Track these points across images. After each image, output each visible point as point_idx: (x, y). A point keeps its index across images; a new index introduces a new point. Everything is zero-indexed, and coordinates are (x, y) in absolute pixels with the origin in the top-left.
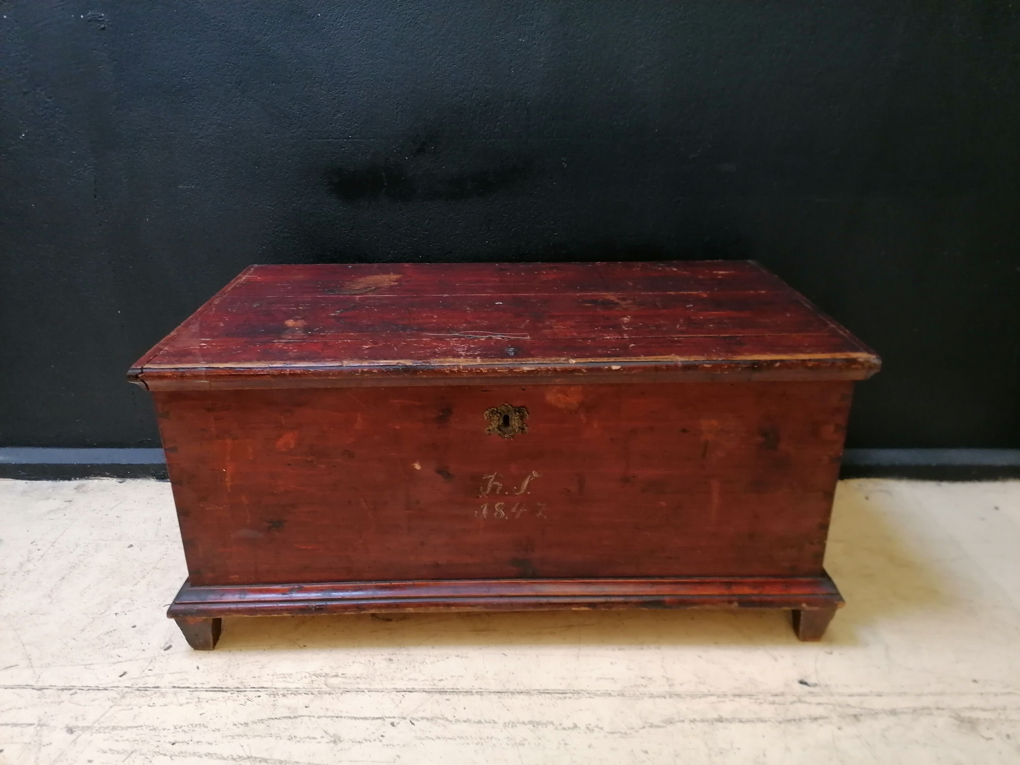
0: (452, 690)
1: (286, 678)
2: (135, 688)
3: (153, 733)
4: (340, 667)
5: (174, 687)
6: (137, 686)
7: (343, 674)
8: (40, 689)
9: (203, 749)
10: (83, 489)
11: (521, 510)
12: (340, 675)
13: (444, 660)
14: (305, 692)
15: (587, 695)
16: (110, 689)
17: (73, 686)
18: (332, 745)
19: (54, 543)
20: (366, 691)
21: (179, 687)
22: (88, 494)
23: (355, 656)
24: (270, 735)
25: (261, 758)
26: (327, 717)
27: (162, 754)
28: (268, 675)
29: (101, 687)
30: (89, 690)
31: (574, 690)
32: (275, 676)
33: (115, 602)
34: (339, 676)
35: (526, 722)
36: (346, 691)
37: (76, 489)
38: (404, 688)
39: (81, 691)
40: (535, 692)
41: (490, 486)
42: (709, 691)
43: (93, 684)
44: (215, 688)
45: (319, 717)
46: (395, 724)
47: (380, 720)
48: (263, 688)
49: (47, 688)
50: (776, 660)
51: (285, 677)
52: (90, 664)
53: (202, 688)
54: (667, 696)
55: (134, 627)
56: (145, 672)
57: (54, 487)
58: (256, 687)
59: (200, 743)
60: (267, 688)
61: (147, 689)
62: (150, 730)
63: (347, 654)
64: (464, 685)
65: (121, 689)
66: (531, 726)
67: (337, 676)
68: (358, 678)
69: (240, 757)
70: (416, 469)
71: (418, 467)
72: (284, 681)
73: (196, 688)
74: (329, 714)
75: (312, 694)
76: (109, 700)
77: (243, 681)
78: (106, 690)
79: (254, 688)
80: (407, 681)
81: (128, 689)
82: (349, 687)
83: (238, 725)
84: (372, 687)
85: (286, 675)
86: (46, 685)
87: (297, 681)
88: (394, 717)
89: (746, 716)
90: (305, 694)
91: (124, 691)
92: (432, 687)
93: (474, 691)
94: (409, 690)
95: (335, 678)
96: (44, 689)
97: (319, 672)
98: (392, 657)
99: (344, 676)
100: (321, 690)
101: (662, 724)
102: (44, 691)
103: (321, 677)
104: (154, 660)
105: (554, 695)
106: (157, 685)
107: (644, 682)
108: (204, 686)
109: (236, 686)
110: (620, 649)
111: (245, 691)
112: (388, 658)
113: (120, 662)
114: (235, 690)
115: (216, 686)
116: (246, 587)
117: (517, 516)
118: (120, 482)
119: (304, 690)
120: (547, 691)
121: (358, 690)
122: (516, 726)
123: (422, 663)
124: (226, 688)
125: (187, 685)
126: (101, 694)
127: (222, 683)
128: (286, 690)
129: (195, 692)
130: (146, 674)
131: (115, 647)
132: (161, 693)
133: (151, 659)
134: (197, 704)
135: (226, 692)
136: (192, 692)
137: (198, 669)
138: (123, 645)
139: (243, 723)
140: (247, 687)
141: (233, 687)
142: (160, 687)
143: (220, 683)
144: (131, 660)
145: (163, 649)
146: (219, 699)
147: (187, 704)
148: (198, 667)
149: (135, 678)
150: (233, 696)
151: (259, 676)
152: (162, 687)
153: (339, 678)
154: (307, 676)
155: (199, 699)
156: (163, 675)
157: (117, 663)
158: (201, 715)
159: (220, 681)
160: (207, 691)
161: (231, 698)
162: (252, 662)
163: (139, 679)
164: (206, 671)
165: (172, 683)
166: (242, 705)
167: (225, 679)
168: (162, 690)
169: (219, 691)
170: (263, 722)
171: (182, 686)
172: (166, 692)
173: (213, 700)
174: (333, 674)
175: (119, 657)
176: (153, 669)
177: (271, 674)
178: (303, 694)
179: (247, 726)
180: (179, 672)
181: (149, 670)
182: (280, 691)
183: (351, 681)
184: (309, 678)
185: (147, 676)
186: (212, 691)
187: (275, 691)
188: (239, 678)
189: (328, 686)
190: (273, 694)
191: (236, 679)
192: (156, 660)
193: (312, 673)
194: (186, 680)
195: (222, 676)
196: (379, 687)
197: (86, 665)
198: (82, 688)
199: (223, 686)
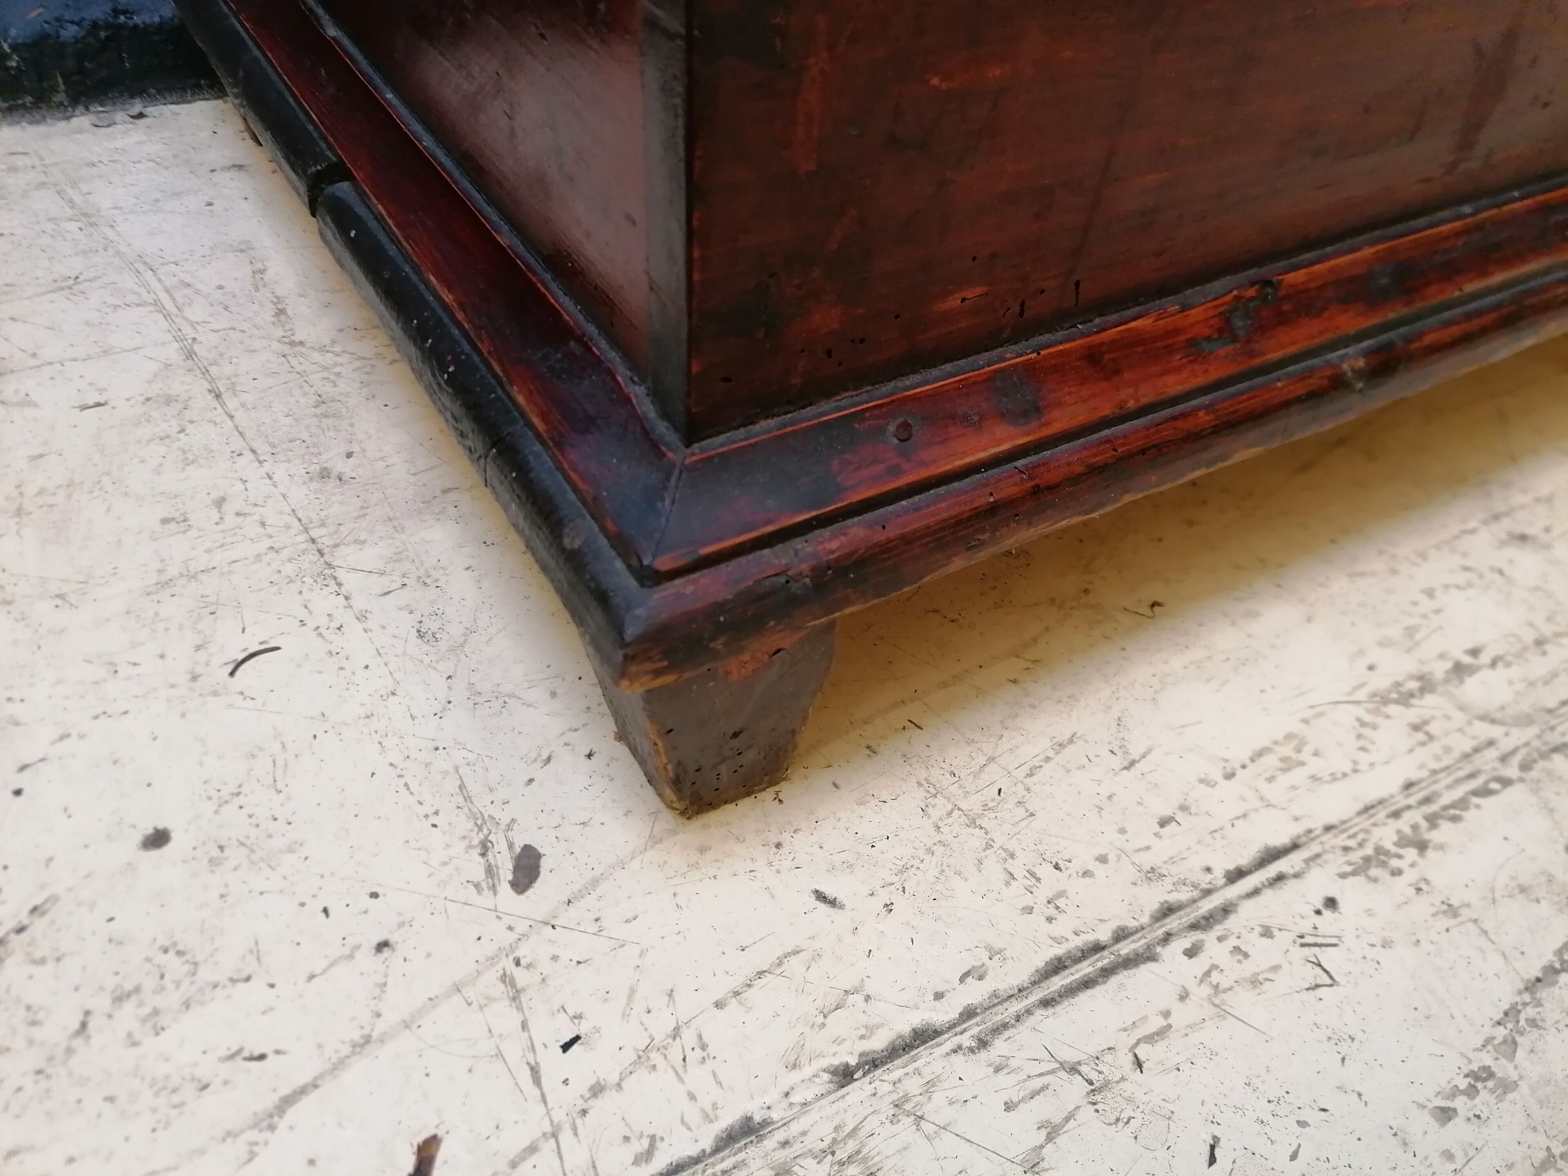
1: (1303, 764)
5: (848, 1076)
12: (1467, 659)
14: (1467, 787)
21: (875, 1062)
28: (1207, 783)
32: (1240, 773)
44: (1057, 966)
48: (1275, 854)
51: (1288, 765)
53: (998, 999)
55: (158, 839)
56: (551, 1077)
58: (1242, 862)
67: (1460, 671)
72: (1314, 779)
73: (969, 1014)
75: (1506, 782)
77: (1147, 860)
79: (1242, 872)
85: (1287, 750)
87: (1366, 757)
90: (1473, 793)
95: (1472, 681)
97: (1380, 680)
99: (1485, 659)
100: (1502, 749)
103: (1413, 696)
104: (521, 977)
106: (728, 1119)
108: (1001, 978)
109: (1154, 907)
111: (1228, 911)
113: (302, 1091)
114: (1173, 923)
115: (1059, 951)
119: (1446, 780)
124: (1118, 937)
125: (903, 1029)
127: (1063, 927)
128: (1381, 815)
129: (1000, 1046)
130: (581, 1086)
131: (156, 1012)
132: (819, 1156)
133: (492, 976)
134: (1110, 1103)
135: (1147, 956)
136: (983, 1055)
137: (832, 903)
138: (205, 974)
139: (1463, 1084)
140: (1204, 886)
141: (1145, 919)
142: (757, 1118)
143: (1056, 929)
144: (367, 1040)
145: (505, 888)
146: (1167, 1014)
147: (1050, 1138)
148: (820, 896)
149: (532, 1149)
150: (1214, 967)
151: (1184, 808)
152: (775, 1115)
153: (1485, 674)
154: (1367, 718)
155: (1073, 1069)
156: (689, 1037)
157: (287, 1102)
158: (1212, 1160)
159: (1037, 919)
160: (1046, 1003)
161: (1215, 977)
162: (1048, 759)
163: (566, 1137)
164: (900, 902)
165: (803, 1059)
166: (1317, 986)
167: (1043, 892)
168: (795, 1128)
169: (1107, 973)
170: (1533, 1023)
171: (878, 1043)
172: (836, 1129)
173: (1150, 1039)
174: (1440, 670)
175: (262, 1057)
176: (583, 1029)
177: (1216, 775)
178: (1475, 800)
179: (1506, 1087)
180: (760, 974)
181: (566, 1047)
182: (1366, 831)
183: (1539, 666)
184: (1380, 721)
185: (597, 1090)
186: (1071, 991)
187: (1352, 843)
188: (1103, 859)
189: (1501, 723)
190: (1367, 860)
191: (1099, 870)
192: (529, 966)
193: (1361, 695)
194: (858, 998)
195: (1007, 884)
199: (1091, 938)
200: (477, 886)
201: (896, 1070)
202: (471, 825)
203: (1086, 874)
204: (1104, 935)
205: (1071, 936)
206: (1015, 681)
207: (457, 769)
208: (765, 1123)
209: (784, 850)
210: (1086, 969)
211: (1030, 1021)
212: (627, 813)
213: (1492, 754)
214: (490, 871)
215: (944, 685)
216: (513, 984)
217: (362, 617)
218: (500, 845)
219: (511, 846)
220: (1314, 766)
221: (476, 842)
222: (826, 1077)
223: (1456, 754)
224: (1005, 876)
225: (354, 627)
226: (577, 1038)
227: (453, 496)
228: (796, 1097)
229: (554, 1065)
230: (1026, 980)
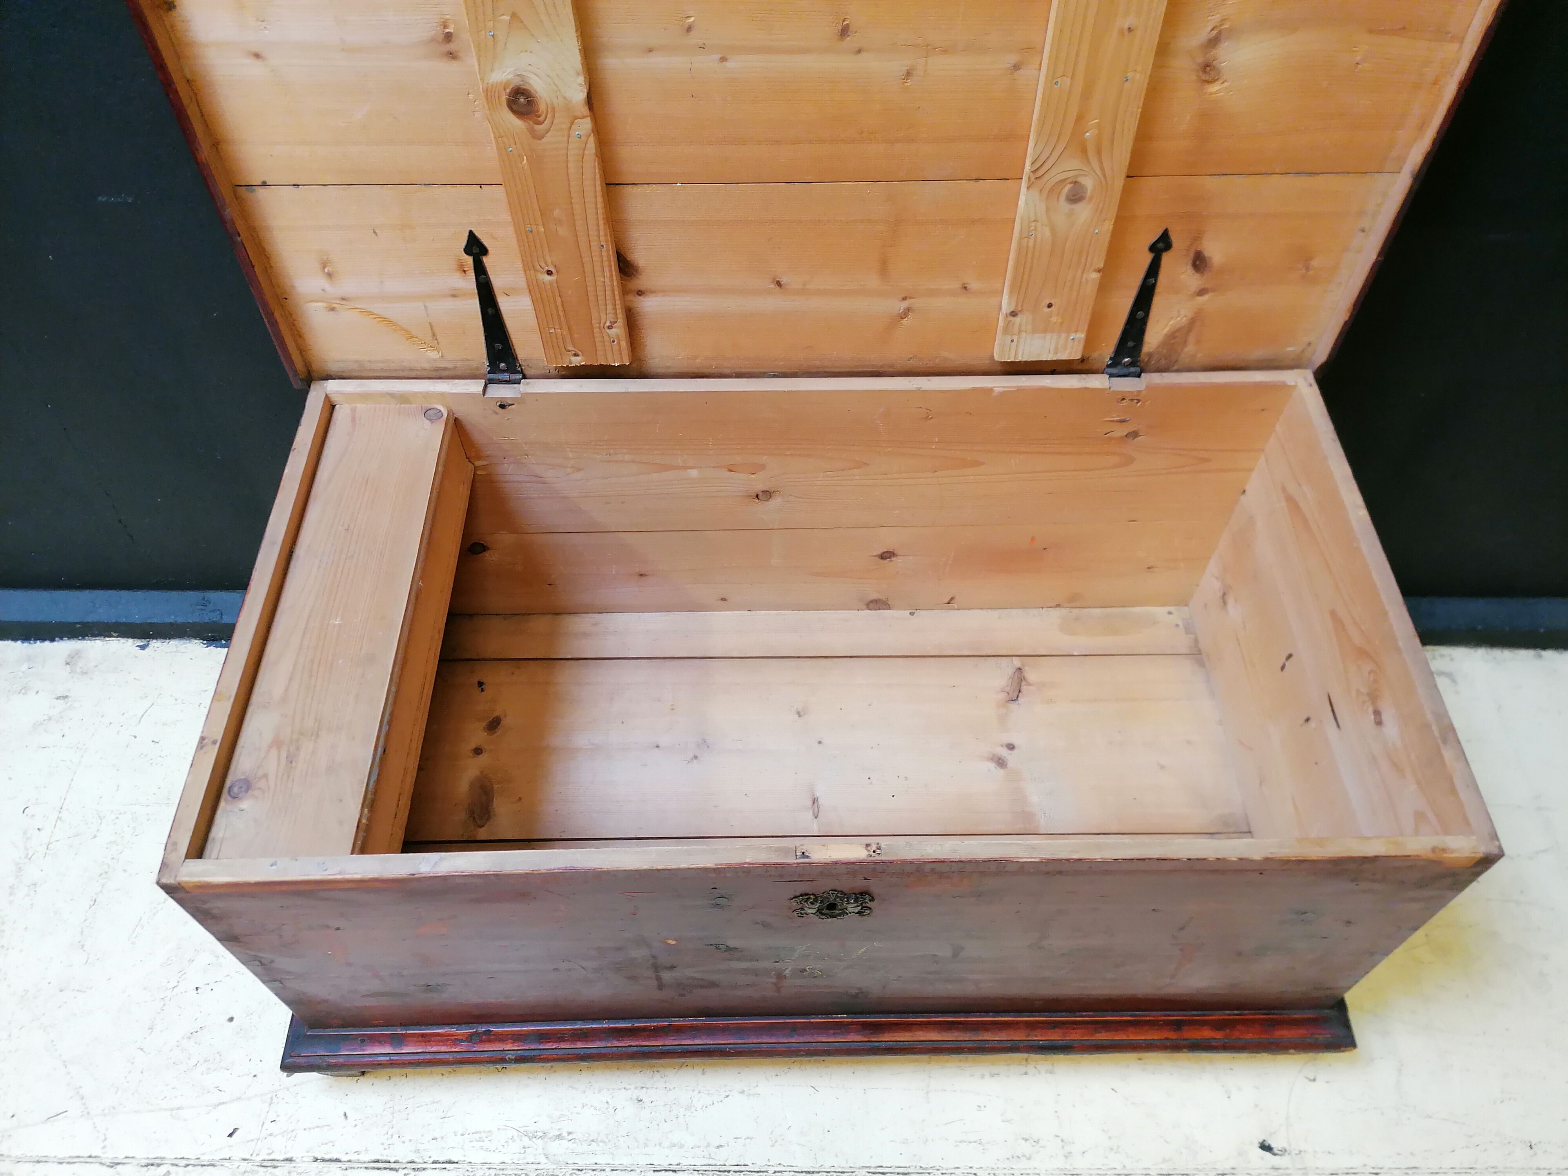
0: (737, 1168)
1: (484, 1142)
2: (259, 1161)
4: (563, 1116)
5: (316, 1160)
6: (259, 1158)
7: (569, 1133)
8: (114, 1165)
10: (81, 663)
12: (565, 1134)
13: (721, 1101)
14: (516, 1172)
16: (217, 1163)
17: (162, 1158)
19: (60, 812)
20: (608, 1169)
21: (324, 1160)
22: (91, 679)
23: (584, 1092)
28: (455, 1134)
29: (205, 1159)
30: (187, 1165)
31: (921, 1168)
32: (466, 1136)
33: (191, 961)
34: (563, 1138)
36: (579, 1170)
37: (68, 664)
38: (665, 1163)
39: (175, 1167)
40: (863, 1172)
43: (191, 1153)
44: (377, 1161)
48: (450, 1162)
49: (121, 1161)
50: (1230, 1096)
51: (481, 1140)
52: (179, 1109)
53: (358, 1161)
55: (231, 1019)
56: (265, 1127)
57: (29, 659)
58: (440, 1160)
60: (458, 1162)
61: (276, 1163)
63: (573, 1088)
64: (758, 1155)
65: (237, 1164)
67: (559, 1137)
68: (593, 1141)
70: (669, 944)
71: (672, 942)
72: (482, 1147)
73: (350, 1161)
77: (420, 1147)
78: (213, 1165)
79: (438, 1162)
80: (667, 1147)
81: (245, 1163)
82: (582, 1162)
84: (617, 1162)
85: (483, 1135)
86: (120, 1157)
87: (501, 1149)
91: (242, 1169)
92: (706, 1161)
93: (771, 1171)
94: (672, 1168)
95: (557, 1142)
96: (118, 1164)
97: (532, 1128)
98: (642, 1094)
99: (570, 1137)
100: (539, 1167)
102: (119, 1167)
103: (536, 1137)
104: (275, 1100)
106: (289, 1156)
108: (362, 1157)
109: (410, 1159)
110: (992, 1075)
111: (424, 1170)
112: (634, 1097)
113: (223, 1103)
114: (409, 1165)
115: (380, 1158)
118: (143, 648)
119: (514, 1166)
120: (881, 1170)
121: (595, 1167)
123: (688, 1108)
124: (395, 1162)
125: (335, 1157)
127: (385, 1153)
128: (486, 1166)
130: (269, 1132)
131: (209, 1068)
133: (269, 1096)
135: (396, 1170)
136: (344, 1171)
137: (346, 1118)
138: (221, 1063)
140: (425, 1161)
141: (404, 1161)
142: (294, 1159)
144: (240, 1098)
148: (345, 1115)
149: (252, 1140)
151: (442, 1138)
152: (298, 1160)
153: (564, 1142)
154: (515, 1137)
156: (295, 1133)
157: (219, 1104)
159: (383, 1147)
160: (366, 1168)
163: (260, 1141)
164: (359, 1125)
165: (311, 1151)
167: (390, 1141)
168: (298, 1165)
169: (385, 1169)
171: (327, 1157)
174: (553, 1134)
175: (221, 1091)
176: (277, 1119)
177: (460, 1133)
180: (318, 1127)
181: (272, 1121)
182: (477, 1169)
184: (518, 1140)
185: (271, 1135)
186: (374, 1168)
187: (470, 1170)
188: (411, 1140)
191: (407, 1143)
193: (521, 1130)
195: (385, 1134)
196: (626, 1161)
197: (172, 1110)
198: (175, 1162)
199: (388, 1159)
201: (326, 1165)
203: (404, 1142)
204: (392, 1160)
205: (385, 1156)
208: (294, 1161)
209: (347, 1096)
210: (382, 1165)
211: (359, 1170)
213: (536, 1166)
216: (272, 1100)
220: (486, 1143)
222: (312, 1158)
223: (525, 1161)
224: (386, 1132)
226: (275, 1121)
228: (304, 1159)
229: (268, 1124)
230: (367, 1159)
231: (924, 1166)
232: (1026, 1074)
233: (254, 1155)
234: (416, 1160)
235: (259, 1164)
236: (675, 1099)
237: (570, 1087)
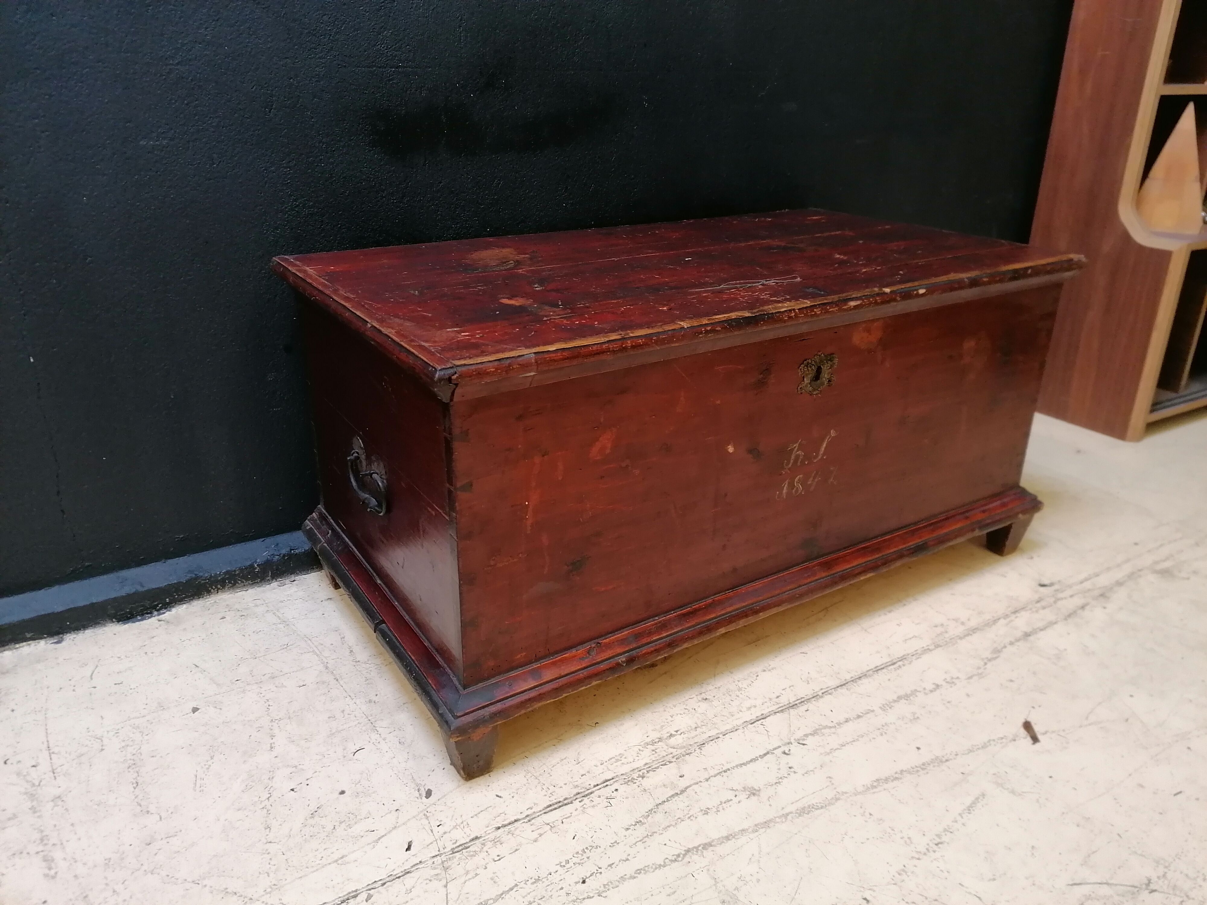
0: (800, 701)
1: (621, 760)
2: (449, 851)
3: (539, 884)
4: (662, 726)
5: (499, 828)
6: (448, 849)
7: (677, 731)
9: (628, 869)
11: (816, 480)
12: (674, 733)
13: (756, 679)
14: (661, 764)
15: (914, 657)
16: (412, 869)
17: (356, 891)
18: (752, 797)
20: (721, 736)
21: (505, 826)
23: (665, 711)
24: (679, 820)
25: (702, 844)
26: (715, 776)
27: (584, 899)
29: (398, 871)
30: (383, 884)
31: (898, 658)
32: (605, 764)
33: (271, 778)
34: (674, 735)
35: (895, 699)
36: (702, 745)
38: (754, 717)
39: (374, 890)
40: (871, 672)
41: (793, 457)
42: (993, 617)
43: (380, 876)
44: (550, 806)
45: (707, 780)
46: (787, 752)
47: (768, 755)
48: (607, 780)
50: (1005, 577)
51: (618, 760)
52: (342, 858)
53: (534, 813)
54: (971, 633)
55: (342, 793)
56: (435, 831)
58: (599, 783)
59: (613, 866)
60: (613, 779)
61: (466, 845)
62: (533, 883)
63: (654, 712)
64: (804, 691)
65: (430, 862)
66: (903, 701)
67: (671, 735)
68: (696, 728)
69: (678, 856)
70: (728, 452)
71: (731, 449)
73: (527, 816)
74: (713, 772)
75: (670, 762)
76: (430, 880)
77: (576, 784)
78: (408, 872)
79: (598, 785)
80: (747, 711)
81: (438, 858)
82: (699, 740)
83: (632, 827)
84: (722, 730)
85: (618, 757)
87: (637, 758)
88: (780, 747)
89: (1040, 624)
90: (662, 765)
91: (438, 862)
92: (778, 706)
93: (820, 693)
94: (760, 718)
95: (673, 738)
97: (647, 740)
98: (704, 696)
99: (679, 733)
100: (674, 754)
101: (995, 656)
103: (656, 743)
104: (428, 814)
105: (890, 668)
106: (472, 837)
107: (939, 630)
108: (535, 809)
109: (575, 793)
110: (890, 612)
111: (591, 793)
112: (700, 699)
113: (383, 836)
114: (578, 796)
115: (551, 803)
116: (535, 666)
117: (812, 488)
119: (656, 762)
120: (878, 668)
121: (711, 739)
122: (892, 706)
123: (740, 690)
124: (565, 800)
125: (512, 820)
126: (409, 880)
127: (553, 798)
128: (636, 771)
129: (533, 821)
130: (441, 832)
131: (350, 824)
132: (491, 841)
133: (422, 814)
134: (554, 830)
135: (570, 803)
136: (529, 823)
137: (500, 797)
138: (358, 817)
139: (634, 824)
140: (588, 788)
141: (572, 796)
142: (479, 836)
143: (550, 799)
144: (396, 827)
145: (424, 798)
146: (571, 813)
147: (540, 836)
148: (497, 796)
149: (432, 843)
150: (585, 804)
151: (588, 772)
152: (482, 835)
153: (678, 736)
154: (641, 749)
155: (548, 824)
156: (465, 823)
157: (379, 839)
158: (574, 838)
159: (547, 797)
160: (545, 813)
161: (585, 806)
162: (558, 763)
163: (438, 841)
164: (515, 795)
165: (490, 826)
166: (607, 807)
167: (549, 792)
168: (487, 837)
169: (560, 807)
170: (655, 812)
171: (506, 822)
172: (495, 837)
173: (566, 818)
174: (666, 736)
175: (373, 831)
176: (442, 823)
177: (599, 764)
178: (661, 766)
179: (643, 824)
180: (482, 811)
181: (438, 826)
182: (631, 775)
183: (694, 733)
184: (645, 749)
185: (445, 833)
186: (551, 810)
187: (627, 777)
188: (565, 784)
189: (676, 749)
190: (629, 781)
191: (564, 786)
192: (430, 812)
193: (642, 744)
194: (503, 815)
195: (542, 790)
196: (729, 727)
197: (336, 861)
198: (370, 887)
199: (558, 800)
200: (417, 798)
201: (510, 827)
202: (415, 785)
203: (561, 787)
204: (561, 799)
205: (554, 800)
206: (554, 745)
207: (411, 774)
209: (490, 787)
210: (556, 806)
211: (540, 816)
212: (453, 781)
213: (670, 756)
214: (420, 795)
215: (535, 747)
216: (426, 816)
217: (384, 739)
218: (422, 789)
219: (425, 789)
220: (624, 761)
221: (417, 789)
222: (494, 829)
223: (661, 757)
224: (541, 789)
225: (382, 742)
226: (441, 825)
227: (406, 705)
228: (487, 832)
229: (436, 829)
230: (541, 809)
231: (899, 657)
232: (905, 605)
233: (441, 849)
234: (579, 791)
235: (451, 852)
236: (727, 690)
237: (652, 712)
